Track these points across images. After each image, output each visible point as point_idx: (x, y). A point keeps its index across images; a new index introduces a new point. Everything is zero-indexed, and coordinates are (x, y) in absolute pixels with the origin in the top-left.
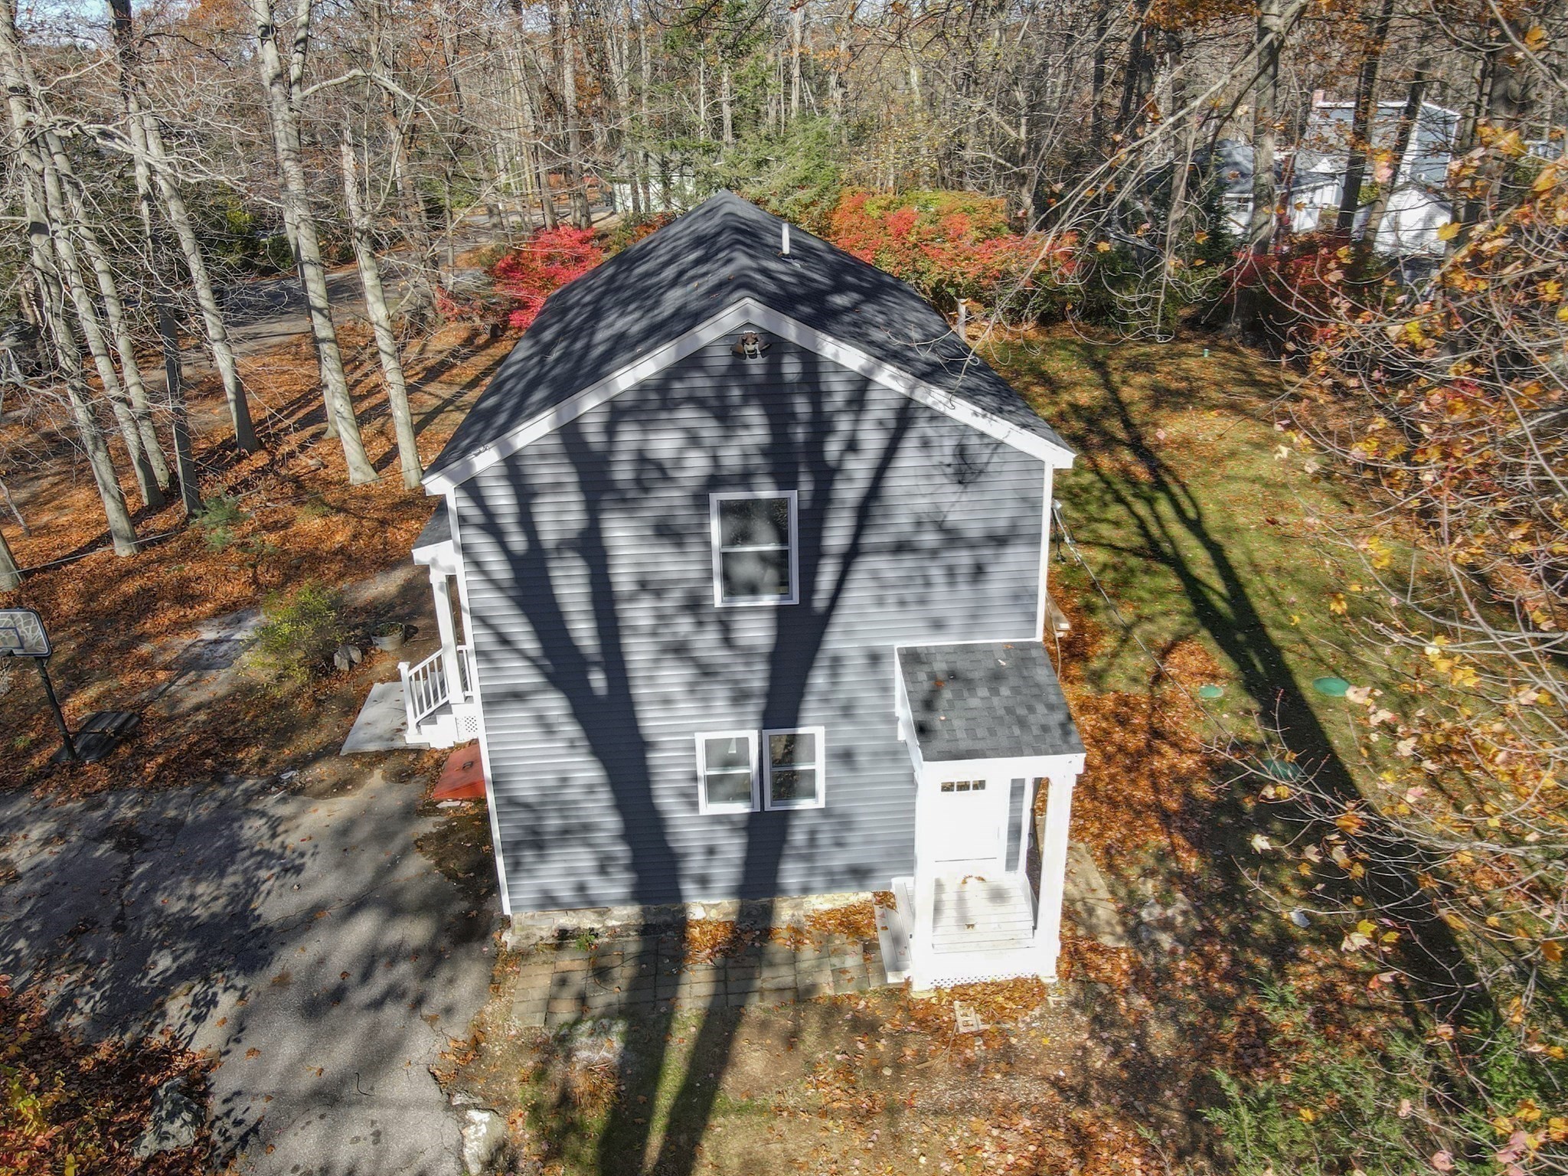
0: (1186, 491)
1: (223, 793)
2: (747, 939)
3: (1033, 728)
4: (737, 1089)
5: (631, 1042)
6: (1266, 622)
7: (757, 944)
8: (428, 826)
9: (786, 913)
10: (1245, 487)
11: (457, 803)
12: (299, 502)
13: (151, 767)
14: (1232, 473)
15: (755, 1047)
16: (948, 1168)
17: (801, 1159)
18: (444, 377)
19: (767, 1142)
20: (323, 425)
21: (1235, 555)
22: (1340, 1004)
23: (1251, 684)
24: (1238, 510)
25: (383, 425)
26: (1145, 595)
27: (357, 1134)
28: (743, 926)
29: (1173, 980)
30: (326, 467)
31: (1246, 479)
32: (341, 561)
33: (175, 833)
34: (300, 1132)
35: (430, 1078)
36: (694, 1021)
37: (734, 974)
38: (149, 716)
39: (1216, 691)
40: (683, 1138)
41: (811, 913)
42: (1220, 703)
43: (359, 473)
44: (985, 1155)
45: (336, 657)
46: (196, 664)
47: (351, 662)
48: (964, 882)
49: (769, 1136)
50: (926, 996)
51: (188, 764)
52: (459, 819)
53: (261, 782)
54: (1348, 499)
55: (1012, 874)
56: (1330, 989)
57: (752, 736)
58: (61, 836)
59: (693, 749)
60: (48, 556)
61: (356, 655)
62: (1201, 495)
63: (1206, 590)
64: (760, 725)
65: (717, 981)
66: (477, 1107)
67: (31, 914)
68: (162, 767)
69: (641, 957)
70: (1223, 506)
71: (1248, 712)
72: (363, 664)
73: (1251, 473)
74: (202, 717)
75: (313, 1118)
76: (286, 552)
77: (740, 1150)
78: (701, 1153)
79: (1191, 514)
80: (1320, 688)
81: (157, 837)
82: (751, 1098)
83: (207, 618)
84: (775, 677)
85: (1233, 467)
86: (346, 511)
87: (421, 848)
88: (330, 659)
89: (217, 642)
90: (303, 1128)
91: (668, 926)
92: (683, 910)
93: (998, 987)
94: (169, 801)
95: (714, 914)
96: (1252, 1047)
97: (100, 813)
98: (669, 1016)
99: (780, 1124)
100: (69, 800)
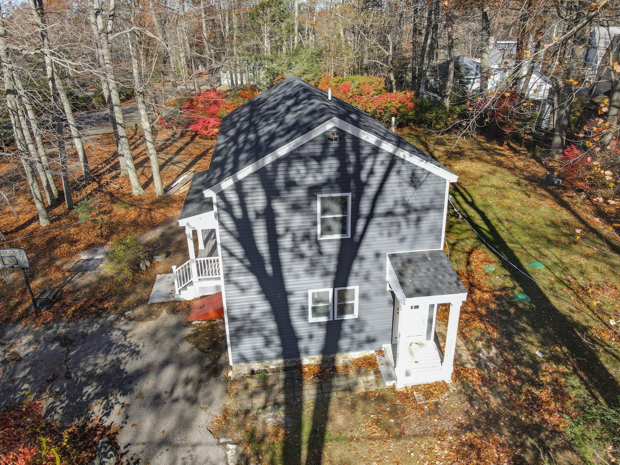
0: (466, 191)
1: (101, 321)
2: (327, 371)
3: (446, 283)
4: (334, 431)
5: (287, 413)
6: (505, 240)
7: (331, 373)
8: (189, 331)
9: (341, 360)
10: (489, 189)
11: (200, 322)
12: (113, 202)
13: (70, 312)
14: (483, 184)
15: (338, 413)
16: (423, 457)
17: (364, 457)
18: (165, 151)
19: (350, 451)
20: (118, 171)
21: (490, 216)
22: (561, 386)
23: (504, 265)
24: (488, 198)
25: (143, 171)
26: (458, 231)
27: (183, 456)
28: (325, 366)
29: (496, 380)
30: (122, 188)
31: (488, 186)
32: (135, 226)
33: (85, 338)
34: (159, 457)
35: (209, 432)
36: (312, 404)
37: (324, 385)
38: (65, 291)
39: (491, 268)
40: (316, 451)
41: (351, 360)
42: (494, 272)
43: (137, 190)
44: (436, 451)
45: (141, 265)
46: (81, 269)
47: (147, 266)
48: (411, 345)
49: (350, 448)
50: (402, 390)
51: (85, 310)
52: (201, 328)
53: (116, 316)
54: (528, 193)
55: (428, 341)
56: (556, 380)
57: (331, 290)
58: (37, 341)
59: (307, 296)
60: (12, 227)
61: (148, 264)
62: (473, 193)
63: (481, 230)
64: (333, 286)
65: (318, 388)
66: (230, 443)
67: (29, 373)
68: (75, 311)
69: (286, 380)
70: (482, 196)
71: (505, 276)
72: (151, 267)
73: (490, 184)
74: (87, 290)
75: (164, 451)
76: (112, 223)
77: (340, 454)
78: (324, 456)
79: (470, 200)
80: (531, 265)
81: (77, 340)
82: (340, 433)
83: (83, 250)
84: (339, 267)
85: (483, 181)
86: (134, 206)
87: (188, 340)
88: (138, 266)
89: (88, 260)
90: (160, 455)
91: (295, 367)
92: (300, 361)
93: (430, 386)
94: (79, 325)
95: (313, 362)
96: (531, 404)
97: (51, 331)
98: (301, 403)
99: (353, 443)
100: (37, 326)
